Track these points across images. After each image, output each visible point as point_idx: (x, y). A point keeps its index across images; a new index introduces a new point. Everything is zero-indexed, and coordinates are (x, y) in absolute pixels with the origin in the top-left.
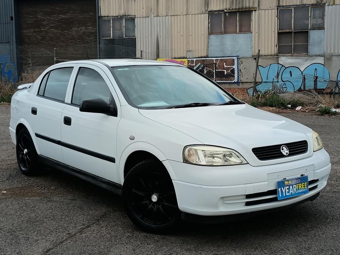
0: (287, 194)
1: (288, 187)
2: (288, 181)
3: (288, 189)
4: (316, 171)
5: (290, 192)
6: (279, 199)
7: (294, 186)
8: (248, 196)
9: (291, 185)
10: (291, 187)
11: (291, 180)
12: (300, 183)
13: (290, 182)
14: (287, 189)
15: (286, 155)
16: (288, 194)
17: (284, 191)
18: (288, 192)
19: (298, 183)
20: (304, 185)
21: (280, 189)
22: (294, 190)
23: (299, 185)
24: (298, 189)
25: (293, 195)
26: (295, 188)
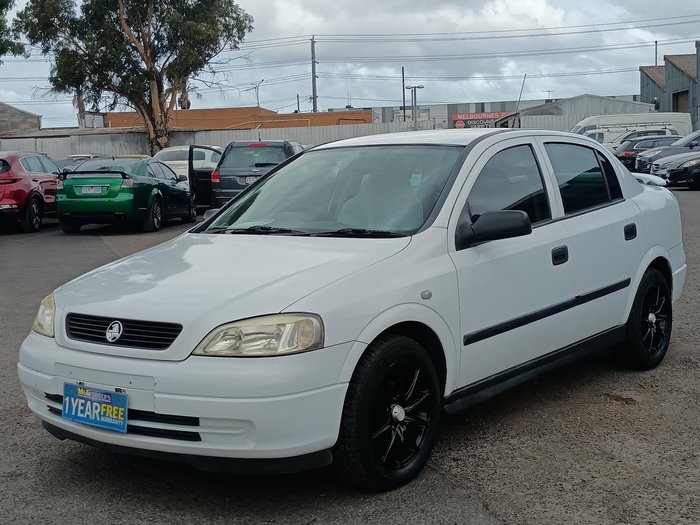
0: (80, 415)
1: (83, 401)
2: (85, 389)
3: (84, 405)
5: (87, 413)
6: (63, 415)
7: (94, 404)
9: (89, 400)
10: (89, 403)
11: (92, 390)
12: (109, 403)
13: (88, 394)
14: (82, 404)
15: (110, 340)
16: (82, 415)
17: (74, 407)
18: (83, 412)
19: (104, 403)
20: (118, 411)
21: (67, 399)
22: (93, 411)
23: (109, 406)
24: (105, 415)
25: (92, 421)
26: (96, 408)
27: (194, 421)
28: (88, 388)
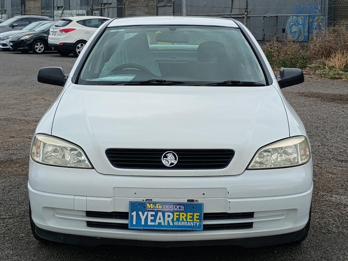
0: (149, 223)
1: (154, 213)
2: (155, 204)
3: (154, 216)
4: (229, 200)
5: (158, 221)
6: (130, 227)
7: (166, 214)
8: (89, 214)
9: (160, 211)
10: (160, 214)
11: (162, 203)
12: (182, 211)
13: (159, 207)
14: (152, 216)
15: (168, 165)
16: (153, 224)
17: (143, 218)
18: (153, 221)
19: (177, 211)
20: (193, 216)
21: (134, 214)
22: (166, 220)
23: (181, 214)
24: (178, 220)
25: (164, 226)
26: (169, 216)
27: (250, 215)
28: (158, 203)
